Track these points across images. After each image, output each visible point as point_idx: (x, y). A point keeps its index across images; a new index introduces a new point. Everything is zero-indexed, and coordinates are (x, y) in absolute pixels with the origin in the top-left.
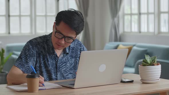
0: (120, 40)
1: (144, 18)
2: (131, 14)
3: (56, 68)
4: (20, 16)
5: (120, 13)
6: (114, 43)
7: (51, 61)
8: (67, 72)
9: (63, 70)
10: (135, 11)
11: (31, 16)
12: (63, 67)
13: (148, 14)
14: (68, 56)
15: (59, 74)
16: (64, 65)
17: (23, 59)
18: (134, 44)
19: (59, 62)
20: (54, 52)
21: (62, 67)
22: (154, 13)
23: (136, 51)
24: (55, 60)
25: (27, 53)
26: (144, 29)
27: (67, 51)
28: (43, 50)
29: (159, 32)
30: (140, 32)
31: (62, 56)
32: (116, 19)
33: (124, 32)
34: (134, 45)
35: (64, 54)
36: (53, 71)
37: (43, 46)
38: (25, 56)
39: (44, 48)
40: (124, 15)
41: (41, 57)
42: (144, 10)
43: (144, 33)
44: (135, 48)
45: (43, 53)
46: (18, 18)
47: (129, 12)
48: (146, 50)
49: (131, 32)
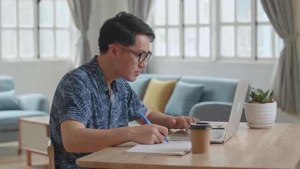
0: (148, 71)
1: (190, 33)
2: (167, 27)
3: (109, 118)
9: (115, 120)
12: (115, 116)
13: (198, 26)
15: (111, 127)
16: (115, 112)
18: (178, 76)
22: (210, 25)
25: (79, 94)
30: (183, 57)
34: (178, 80)
36: (106, 122)
38: (78, 100)
42: (190, 19)
44: (180, 83)
48: (202, 88)
49: (167, 57)
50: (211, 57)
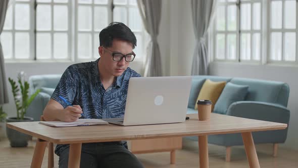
0: (209, 73)
1: (245, 38)
2: (226, 33)
4: (52, 32)
5: (210, 30)
6: (198, 76)
7: (96, 94)
8: (117, 112)
9: (110, 107)
10: (233, 27)
11: (69, 32)
12: (112, 104)
13: (252, 32)
14: (119, 90)
15: (105, 111)
16: (112, 101)
17: (61, 89)
19: (106, 96)
20: (100, 83)
21: (110, 103)
22: (260, 31)
23: (231, 88)
24: (101, 94)
26: (246, 56)
27: (118, 84)
28: (85, 80)
29: (269, 61)
30: (239, 60)
31: (111, 89)
32: (203, 40)
33: (215, 60)
34: (229, 81)
35: (113, 86)
36: (97, 106)
37: (86, 73)
38: (63, 85)
39: (87, 77)
40: (216, 33)
41: (82, 87)
42: (245, 26)
43: (246, 61)
44: (230, 84)
45: (84, 83)
46: (49, 35)
47: (223, 29)
48: (246, 88)
49: (225, 60)
50: (261, 60)
